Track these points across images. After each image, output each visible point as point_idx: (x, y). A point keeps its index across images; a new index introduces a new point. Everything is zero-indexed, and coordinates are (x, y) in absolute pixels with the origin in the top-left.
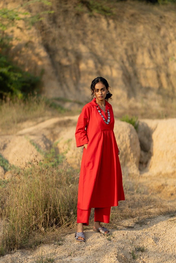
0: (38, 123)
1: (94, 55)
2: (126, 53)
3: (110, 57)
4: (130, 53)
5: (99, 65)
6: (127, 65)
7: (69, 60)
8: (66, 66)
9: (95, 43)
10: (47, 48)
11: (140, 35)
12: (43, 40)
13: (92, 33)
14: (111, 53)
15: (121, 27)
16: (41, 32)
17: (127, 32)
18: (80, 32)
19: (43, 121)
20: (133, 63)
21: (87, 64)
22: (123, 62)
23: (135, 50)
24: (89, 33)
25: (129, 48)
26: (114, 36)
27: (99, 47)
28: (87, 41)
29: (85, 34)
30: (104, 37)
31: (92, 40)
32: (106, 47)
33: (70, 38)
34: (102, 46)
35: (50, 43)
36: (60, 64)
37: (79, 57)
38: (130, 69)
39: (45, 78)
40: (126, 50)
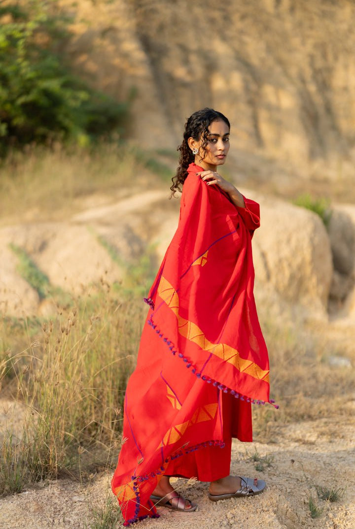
0: (117, 200)
1: (243, 63)
2: (312, 64)
3: (278, 69)
4: (319, 64)
5: (253, 87)
6: (312, 88)
7: (190, 72)
8: (185, 85)
9: (247, 39)
10: (146, 44)
11: (344, 27)
12: (140, 26)
13: (243, 17)
14: (280, 62)
15: (305, 10)
16: (136, 10)
17: (317, 21)
18: (217, 14)
19: (128, 196)
20: (324, 86)
21: (228, 81)
22: (303, 81)
23: (330, 57)
24: (236, 17)
25: (318, 54)
26: (288, 25)
27: (255, 49)
28: (230, 33)
29: (227, 18)
30: (267, 28)
31: (241, 32)
32: (269, 49)
33: (195, 24)
34: (262, 45)
35: (152, 33)
36: (171, 78)
37: (211, 67)
38: (318, 100)
39: (137, 107)
40: (312, 57)
